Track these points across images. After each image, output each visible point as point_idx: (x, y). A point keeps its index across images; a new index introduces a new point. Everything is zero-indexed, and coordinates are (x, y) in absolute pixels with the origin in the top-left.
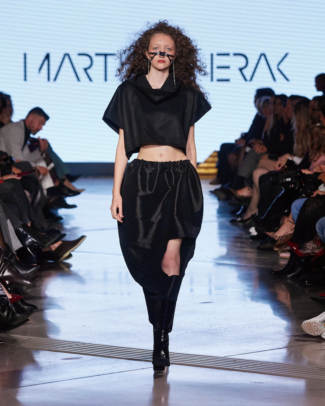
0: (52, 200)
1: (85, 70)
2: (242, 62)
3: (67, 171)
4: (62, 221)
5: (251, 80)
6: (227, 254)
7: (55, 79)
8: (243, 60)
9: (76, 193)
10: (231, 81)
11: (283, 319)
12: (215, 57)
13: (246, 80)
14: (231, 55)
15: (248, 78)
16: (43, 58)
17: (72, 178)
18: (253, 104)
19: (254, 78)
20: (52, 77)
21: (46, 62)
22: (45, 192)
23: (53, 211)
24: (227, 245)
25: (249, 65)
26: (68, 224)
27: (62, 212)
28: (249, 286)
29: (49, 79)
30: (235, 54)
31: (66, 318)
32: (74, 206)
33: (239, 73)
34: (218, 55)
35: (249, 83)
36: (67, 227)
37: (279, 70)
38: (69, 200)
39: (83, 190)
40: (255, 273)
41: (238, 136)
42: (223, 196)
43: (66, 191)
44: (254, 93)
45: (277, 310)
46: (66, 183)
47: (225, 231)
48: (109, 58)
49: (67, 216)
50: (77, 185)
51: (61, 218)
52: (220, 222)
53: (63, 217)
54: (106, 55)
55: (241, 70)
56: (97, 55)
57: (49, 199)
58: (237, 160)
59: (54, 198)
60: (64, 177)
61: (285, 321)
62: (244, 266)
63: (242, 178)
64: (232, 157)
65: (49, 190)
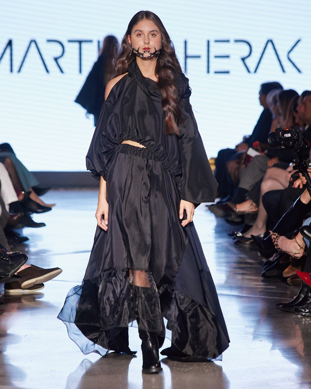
0: (15, 218)
1: (56, 59)
2: (244, 50)
3: (34, 183)
4: (26, 242)
5: (255, 71)
6: (226, 282)
7: (19, 71)
8: (246, 48)
9: (46, 209)
10: (232, 73)
11: (293, 363)
12: (212, 44)
13: (249, 71)
14: (232, 41)
15: (252, 69)
16: (4, 45)
17: (40, 191)
18: (258, 102)
19: (259, 70)
20: (16, 68)
21: (8, 51)
22: (7, 208)
23: (17, 231)
24: (226, 271)
25: (253, 54)
26: (35, 246)
27: (26, 231)
28: (253, 321)
29: (11, 71)
30: (236, 41)
31: (31, 361)
32: (42, 225)
33: (241, 63)
34: (216, 41)
35: (252, 75)
36: (32, 249)
37: (289, 59)
38: (36, 218)
39: (54, 205)
40: (260, 305)
41: (239, 140)
42: (221, 212)
43: (34, 207)
44: (258, 89)
45: (286, 352)
46: (33, 196)
47: (223, 255)
48: (84, 45)
49: (33, 236)
50: (46, 199)
51: (26, 239)
52: (218, 244)
53: (29, 238)
54: (80, 42)
55: (243, 59)
56: (70, 41)
57: (12, 217)
58: (238, 169)
59: (19, 215)
60: (31, 190)
61: (296, 365)
62: (246, 297)
63: (244, 191)
64: (232, 166)
65: (12, 205)
